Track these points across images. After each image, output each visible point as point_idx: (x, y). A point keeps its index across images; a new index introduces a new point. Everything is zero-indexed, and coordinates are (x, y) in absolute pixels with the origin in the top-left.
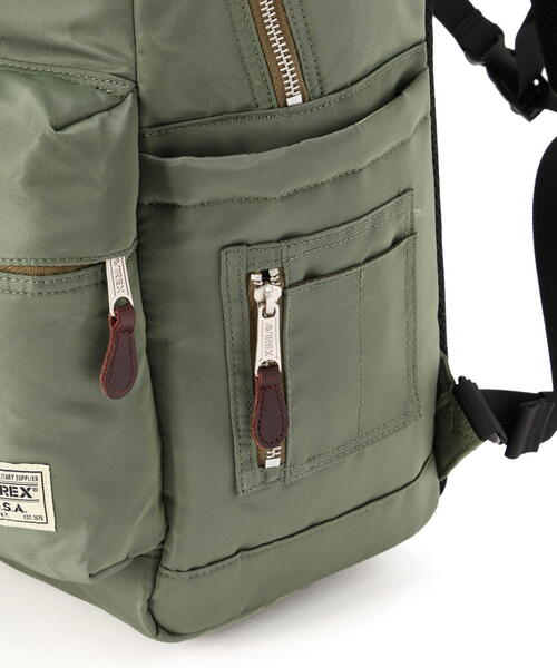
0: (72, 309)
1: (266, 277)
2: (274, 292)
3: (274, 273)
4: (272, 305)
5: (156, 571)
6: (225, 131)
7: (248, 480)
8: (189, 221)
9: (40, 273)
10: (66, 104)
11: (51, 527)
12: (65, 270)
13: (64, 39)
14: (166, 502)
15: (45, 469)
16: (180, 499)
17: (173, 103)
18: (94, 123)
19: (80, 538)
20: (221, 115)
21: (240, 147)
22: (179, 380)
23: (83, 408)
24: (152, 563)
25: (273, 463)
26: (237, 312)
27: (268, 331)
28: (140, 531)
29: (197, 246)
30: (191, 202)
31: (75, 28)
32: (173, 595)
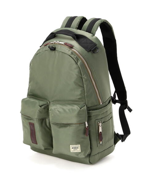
0: (82, 127)
1: (100, 123)
2: (101, 124)
3: (101, 122)
4: (101, 126)
5: (90, 156)
6: (95, 107)
7: (99, 145)
8: (92, 117)
9: (79, 124)
10: (80, 106)
11: (80, 151)
12: (82, 123)
13: (78, 100)
14: (91, 148)
15: (80, 145)
16: (92, 148)
17: (90, 105)
18: (83, 108)
19: (83, 153)
20: (94, 106)
21: (96, 109)
22: (92, 134)
23: (84, 138)
24: (89, 155)
25: (101, 143)
26: (97, 127)
27: (100, 128)
28: (89, 151)
29: (93, 120)
30: (92, 115)
31: (79, 99)
32: (92, 159)
